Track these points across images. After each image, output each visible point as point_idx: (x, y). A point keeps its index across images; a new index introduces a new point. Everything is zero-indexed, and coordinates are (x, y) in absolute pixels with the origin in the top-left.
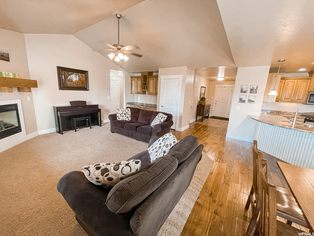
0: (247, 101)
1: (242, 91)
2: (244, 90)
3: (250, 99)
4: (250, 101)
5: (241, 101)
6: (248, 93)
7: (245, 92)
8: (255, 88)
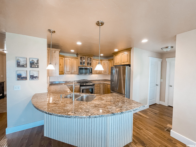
0: (28, 77)
1: (19, 65)
2: (22, 63)
3: (32, 74)
4: (32, 77)
5: (20, 77)
6: (28, 68)
7: (23, 66)
8: (36, 62)
